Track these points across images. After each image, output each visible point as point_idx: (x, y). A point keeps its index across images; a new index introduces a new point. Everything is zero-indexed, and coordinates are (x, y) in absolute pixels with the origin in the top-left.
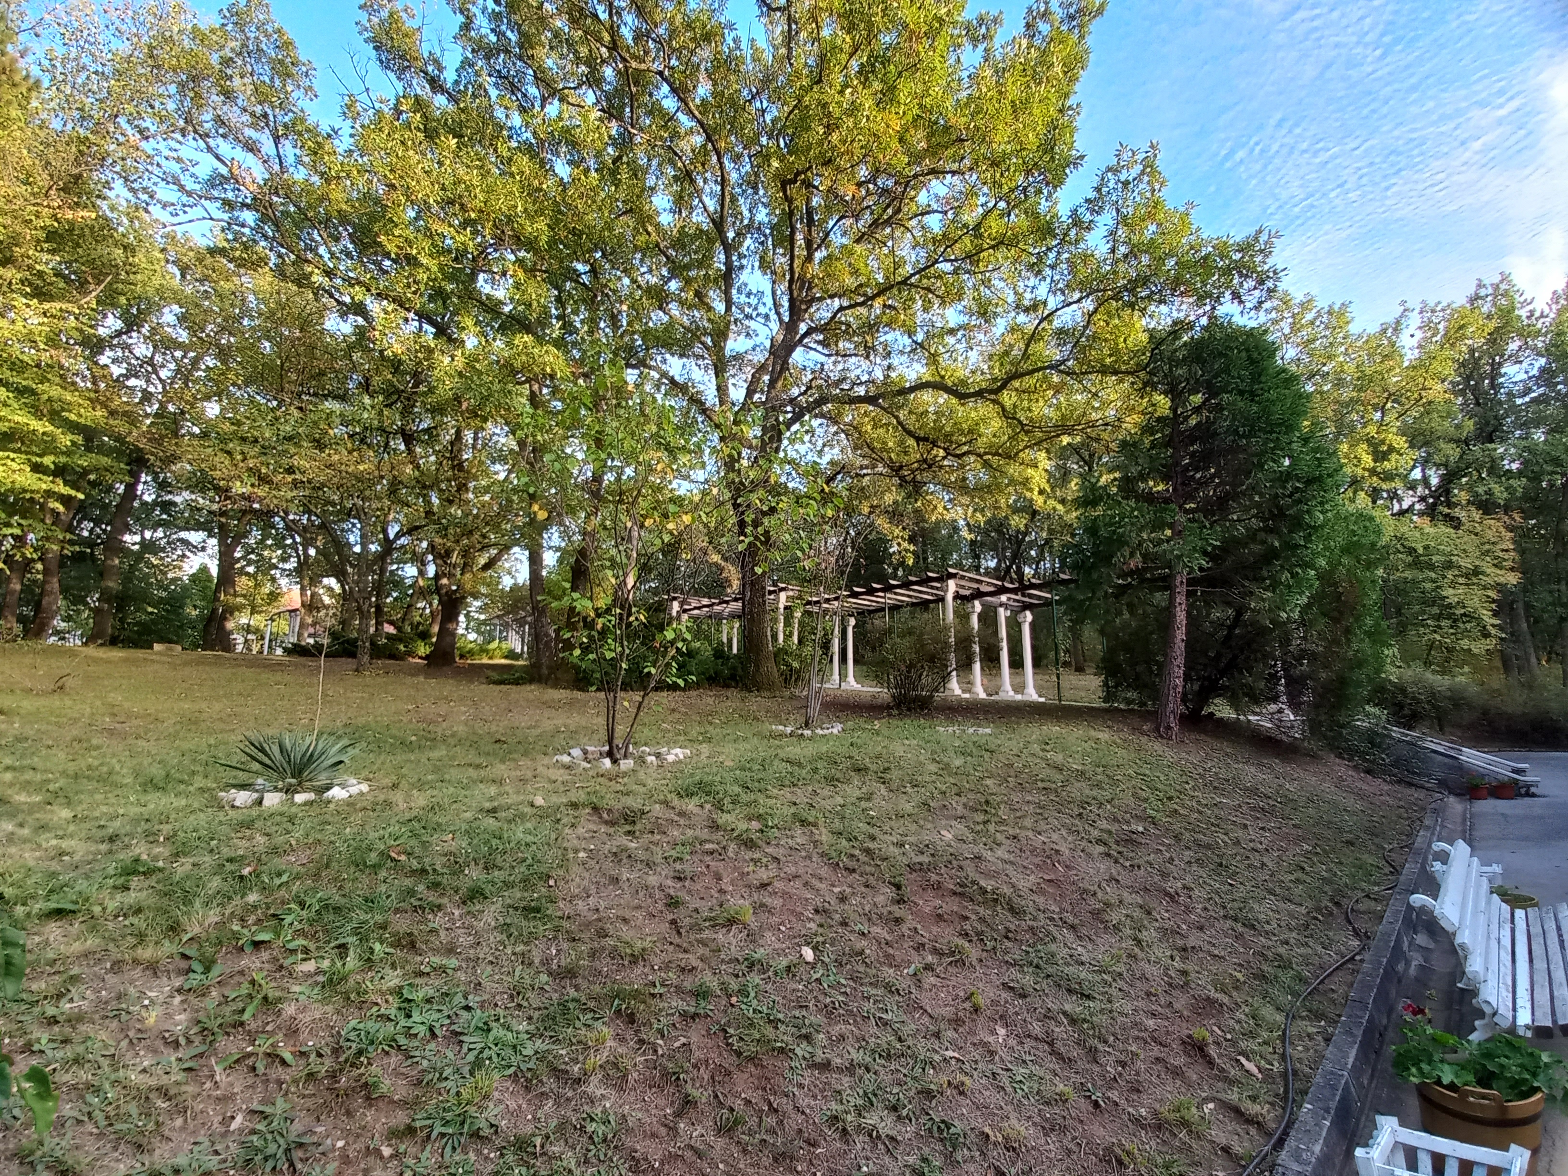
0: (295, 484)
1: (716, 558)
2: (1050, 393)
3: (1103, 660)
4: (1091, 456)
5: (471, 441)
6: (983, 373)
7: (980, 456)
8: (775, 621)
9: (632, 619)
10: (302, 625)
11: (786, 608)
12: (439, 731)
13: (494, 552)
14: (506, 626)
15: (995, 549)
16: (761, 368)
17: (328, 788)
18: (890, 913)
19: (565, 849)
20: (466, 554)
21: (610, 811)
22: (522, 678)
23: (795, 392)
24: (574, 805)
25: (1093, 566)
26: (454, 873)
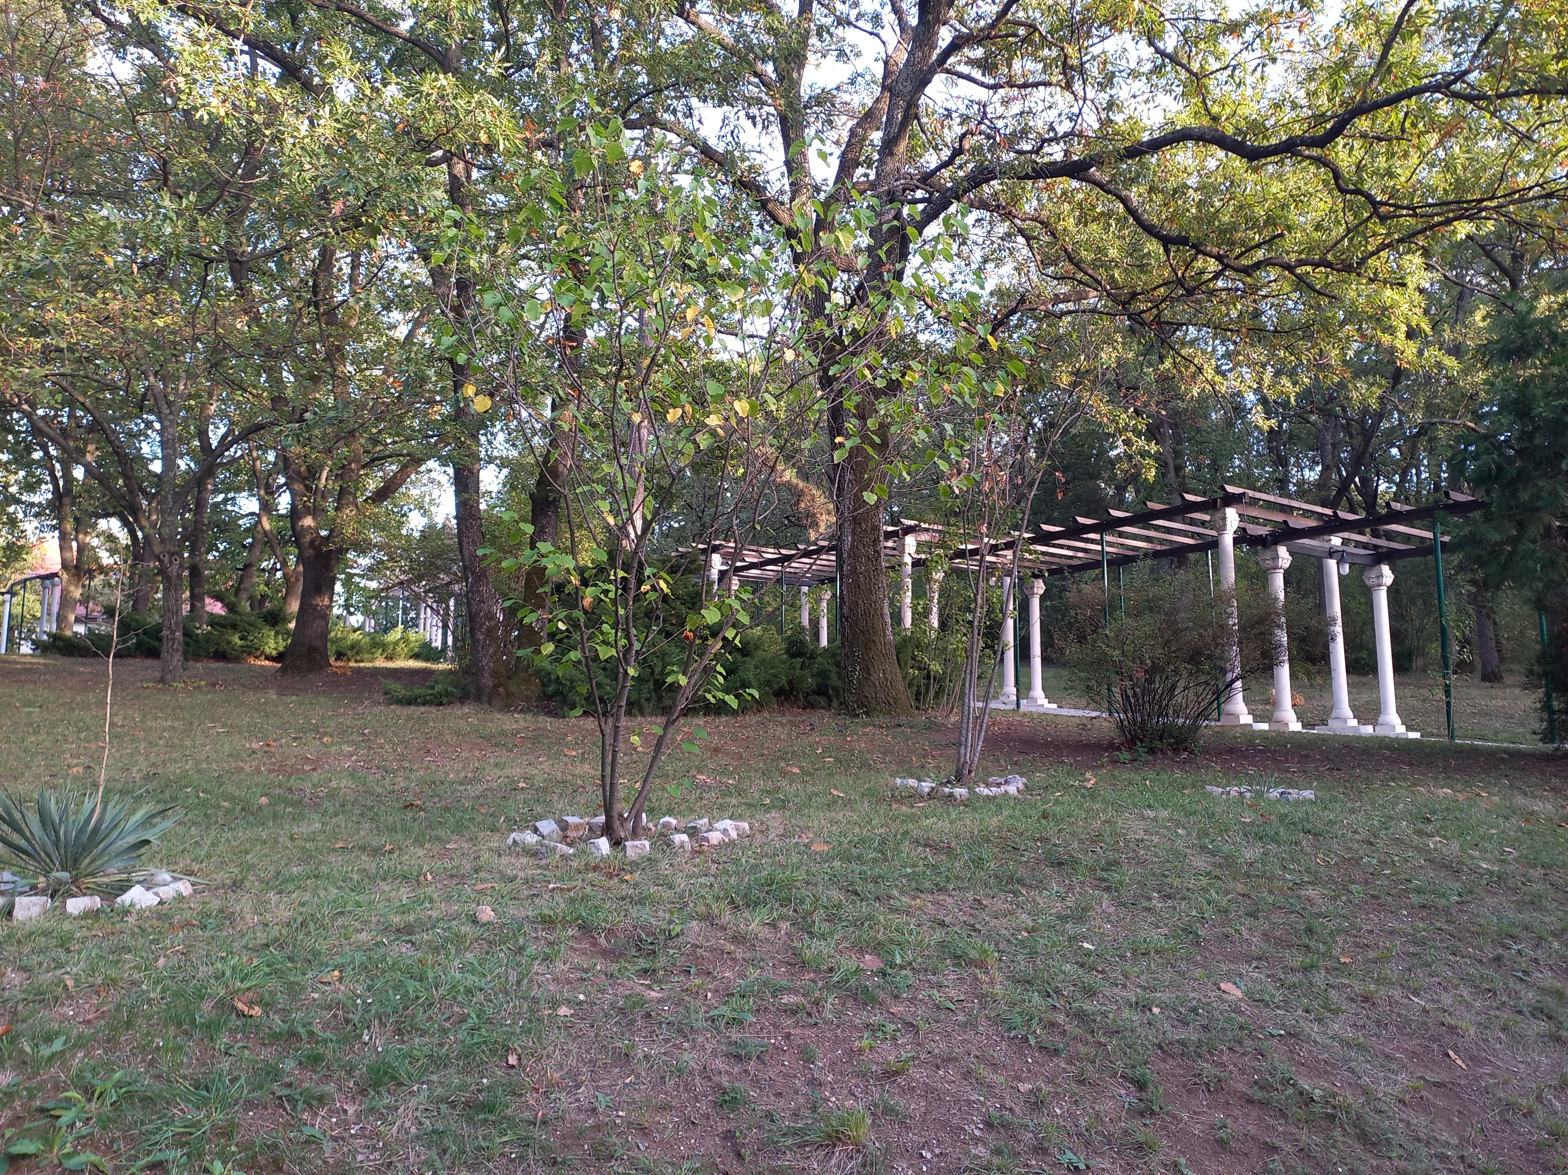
0: (47, 355)
1: (789, 475)
2: (1433, 139)
3: (1542, 658)
4: (1517, 258)
5: (347, 270)
6: (1295, 106)
7: (1290, 268)
8: (898, 588)
9: (645, 588)
10: (66, 601)
11: (916, 563)
12: (307, 786)
13: (393, 468)
14: (416, 600)
15: (1319, 447)
16: (868, 118)
17: (124, 887)
18: (1126, 1132)
19: (536, 1000)
20: (342, 472)
21: (610, 933)
22: (447, 694)
23: (931, 160)
24: (548, 922)
25: (1521, 478)
26: (344, 1040)
